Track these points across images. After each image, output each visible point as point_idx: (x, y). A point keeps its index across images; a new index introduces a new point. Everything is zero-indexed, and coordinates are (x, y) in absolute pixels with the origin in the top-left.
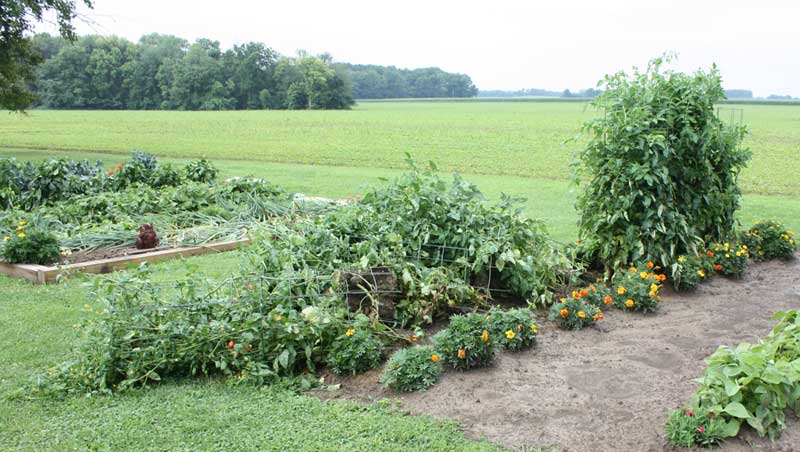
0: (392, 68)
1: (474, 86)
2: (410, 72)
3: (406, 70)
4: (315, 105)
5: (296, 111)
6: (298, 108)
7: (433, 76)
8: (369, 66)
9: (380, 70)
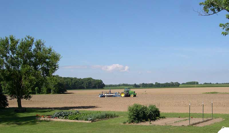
0: (76, 78)
1: (104, 84)
2: (82, 79)
3: (80, 79)
4: (53, 92)
5: (47, 95)
6: (47, 93)
7: (89, 81)
8: (68, 78)
9: (72, 79)
